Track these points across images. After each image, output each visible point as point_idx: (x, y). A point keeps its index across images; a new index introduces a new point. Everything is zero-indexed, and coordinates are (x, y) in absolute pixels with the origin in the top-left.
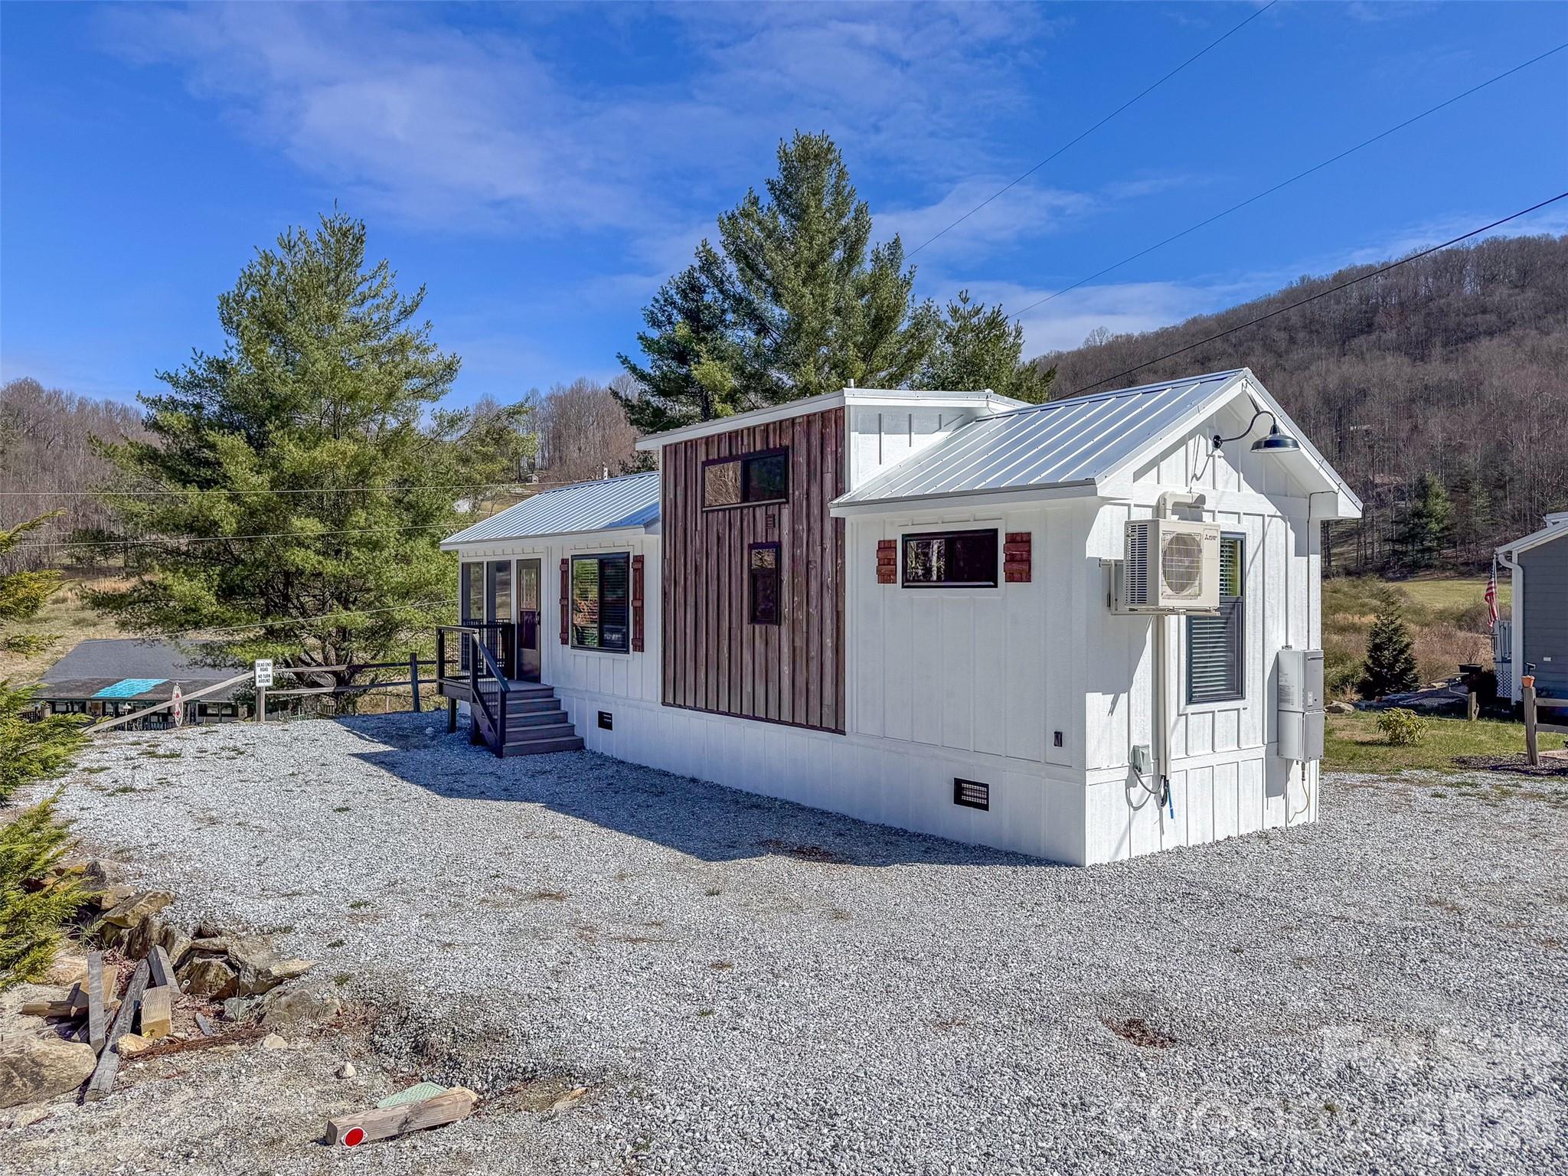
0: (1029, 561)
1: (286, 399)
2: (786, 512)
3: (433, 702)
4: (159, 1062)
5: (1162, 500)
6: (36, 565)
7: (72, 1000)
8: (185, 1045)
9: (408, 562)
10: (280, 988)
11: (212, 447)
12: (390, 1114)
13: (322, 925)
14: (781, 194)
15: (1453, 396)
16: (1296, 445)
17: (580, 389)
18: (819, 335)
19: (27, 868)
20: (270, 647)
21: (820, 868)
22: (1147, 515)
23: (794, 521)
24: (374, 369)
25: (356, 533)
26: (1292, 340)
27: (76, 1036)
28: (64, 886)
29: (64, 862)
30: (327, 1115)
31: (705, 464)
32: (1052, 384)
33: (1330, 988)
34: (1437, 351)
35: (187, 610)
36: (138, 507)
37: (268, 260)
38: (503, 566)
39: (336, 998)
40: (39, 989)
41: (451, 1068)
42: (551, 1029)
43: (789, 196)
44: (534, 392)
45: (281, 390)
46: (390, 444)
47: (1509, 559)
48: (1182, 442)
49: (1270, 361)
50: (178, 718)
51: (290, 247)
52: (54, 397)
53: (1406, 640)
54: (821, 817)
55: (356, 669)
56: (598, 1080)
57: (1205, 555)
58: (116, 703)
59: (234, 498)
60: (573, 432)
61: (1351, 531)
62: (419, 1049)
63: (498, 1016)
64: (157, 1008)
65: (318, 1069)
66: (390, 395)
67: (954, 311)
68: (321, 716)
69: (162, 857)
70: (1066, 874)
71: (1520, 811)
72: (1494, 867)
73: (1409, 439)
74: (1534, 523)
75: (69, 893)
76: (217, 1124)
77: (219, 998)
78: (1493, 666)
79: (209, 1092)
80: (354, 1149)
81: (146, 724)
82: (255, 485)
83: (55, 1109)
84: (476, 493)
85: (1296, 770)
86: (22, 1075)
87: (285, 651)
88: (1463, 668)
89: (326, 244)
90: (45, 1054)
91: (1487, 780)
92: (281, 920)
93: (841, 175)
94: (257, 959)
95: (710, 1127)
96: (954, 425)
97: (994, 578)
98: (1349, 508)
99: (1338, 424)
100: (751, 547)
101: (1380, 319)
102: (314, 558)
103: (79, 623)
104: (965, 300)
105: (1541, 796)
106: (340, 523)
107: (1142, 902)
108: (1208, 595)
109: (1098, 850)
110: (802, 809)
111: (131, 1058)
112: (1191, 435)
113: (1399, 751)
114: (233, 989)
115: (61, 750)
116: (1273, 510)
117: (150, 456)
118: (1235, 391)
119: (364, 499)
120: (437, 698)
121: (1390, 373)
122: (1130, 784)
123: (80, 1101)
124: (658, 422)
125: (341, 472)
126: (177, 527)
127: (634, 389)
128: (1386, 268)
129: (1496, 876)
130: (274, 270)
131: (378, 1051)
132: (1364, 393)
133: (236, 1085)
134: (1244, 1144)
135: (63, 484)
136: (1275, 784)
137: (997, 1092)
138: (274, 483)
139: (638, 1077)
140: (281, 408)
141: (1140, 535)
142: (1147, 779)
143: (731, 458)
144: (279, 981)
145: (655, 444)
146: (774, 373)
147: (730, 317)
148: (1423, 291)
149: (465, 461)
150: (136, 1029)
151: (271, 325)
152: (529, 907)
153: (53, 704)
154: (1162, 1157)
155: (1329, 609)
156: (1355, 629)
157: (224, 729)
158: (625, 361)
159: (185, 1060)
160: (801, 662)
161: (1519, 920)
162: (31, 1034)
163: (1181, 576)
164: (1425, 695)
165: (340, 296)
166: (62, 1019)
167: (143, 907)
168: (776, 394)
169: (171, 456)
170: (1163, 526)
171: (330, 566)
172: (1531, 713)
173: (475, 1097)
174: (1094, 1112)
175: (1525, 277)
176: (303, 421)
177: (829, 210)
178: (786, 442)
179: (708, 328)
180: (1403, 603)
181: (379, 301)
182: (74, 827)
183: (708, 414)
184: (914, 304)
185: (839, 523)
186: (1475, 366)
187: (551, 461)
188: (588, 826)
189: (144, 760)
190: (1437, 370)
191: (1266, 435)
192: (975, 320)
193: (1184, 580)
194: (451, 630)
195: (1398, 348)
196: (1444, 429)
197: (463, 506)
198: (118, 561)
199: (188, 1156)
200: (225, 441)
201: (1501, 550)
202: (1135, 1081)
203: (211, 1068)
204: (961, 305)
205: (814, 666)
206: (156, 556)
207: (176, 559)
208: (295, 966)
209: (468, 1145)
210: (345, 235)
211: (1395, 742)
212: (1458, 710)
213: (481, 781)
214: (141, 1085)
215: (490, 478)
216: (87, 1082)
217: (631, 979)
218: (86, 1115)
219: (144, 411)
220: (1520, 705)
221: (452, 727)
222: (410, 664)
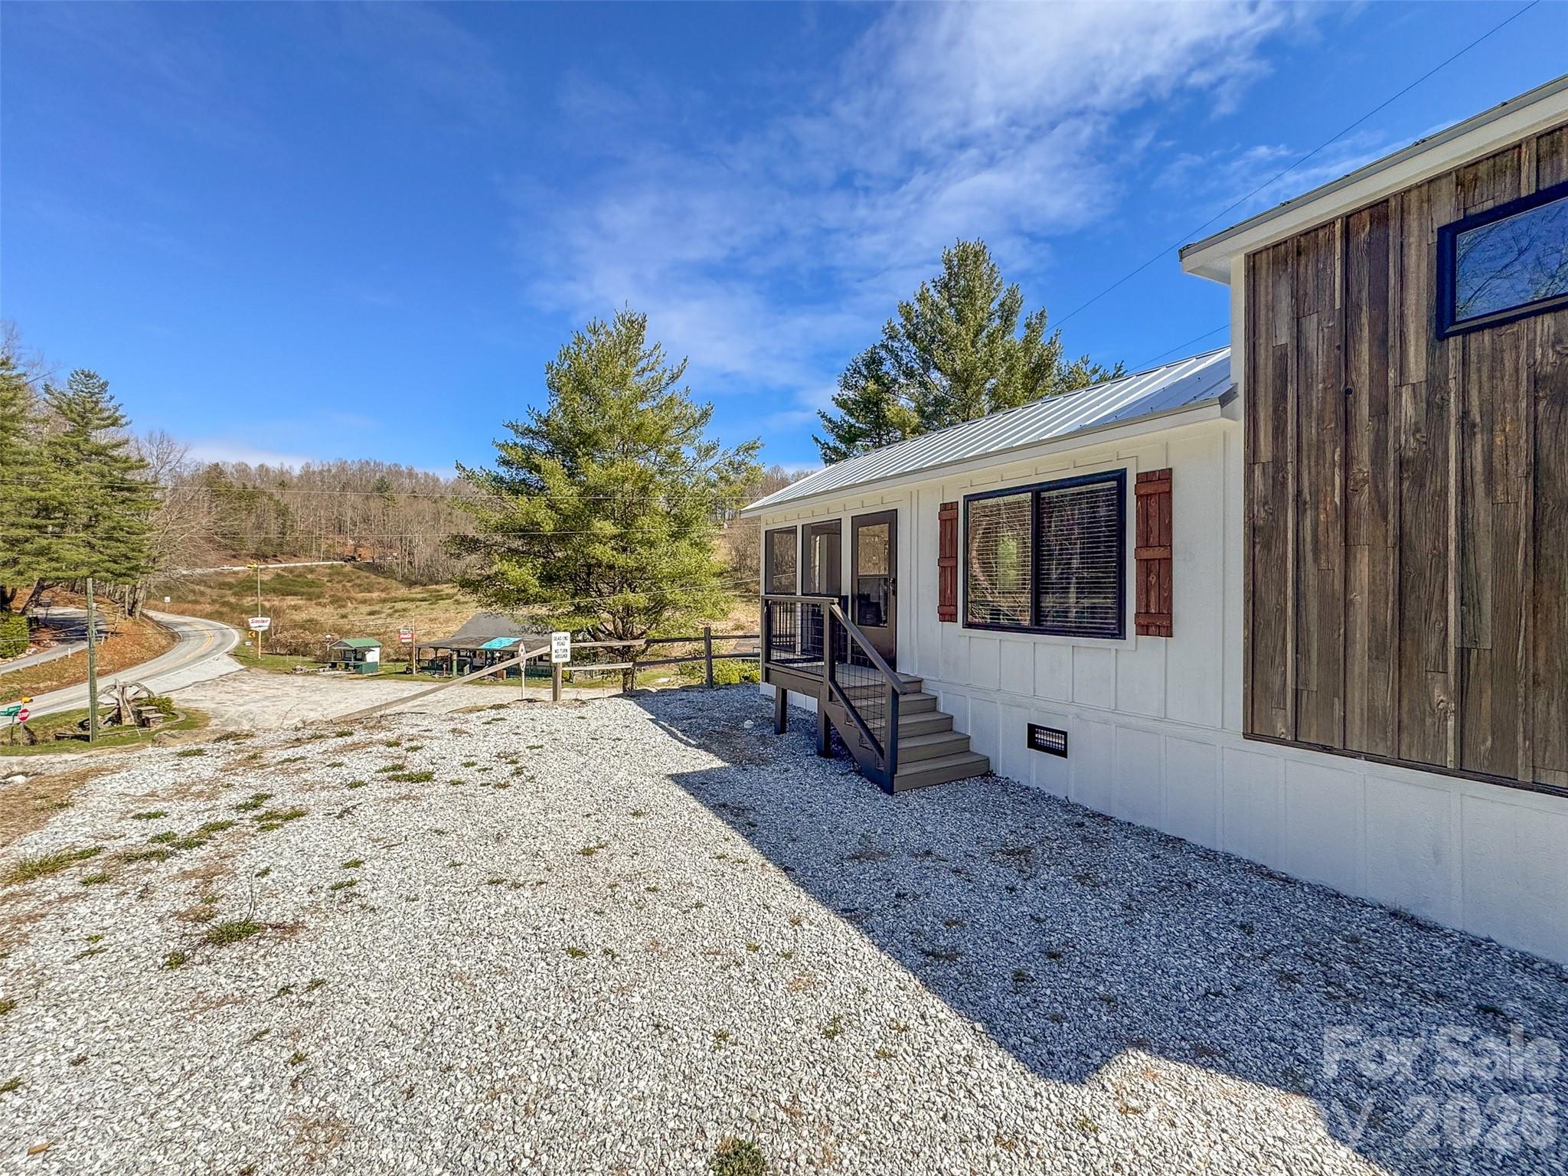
1: (590, 436)
11: (538, 468)
20: (577, 620)
25: (639, 536)
38: (827, 527)
58: (492, 652)
59: (551, 506)
87: (588, 622)
106: (628, 527)
119: (644, 509)
126: (514, 530)
138: (581, 494)
140: (587, 442)
153: (458, 650)
176: (601, 456)
179: (886, 389)
181: (654, 374)
200: (548, 464)
221: (783, 724)
222: (704, 639)
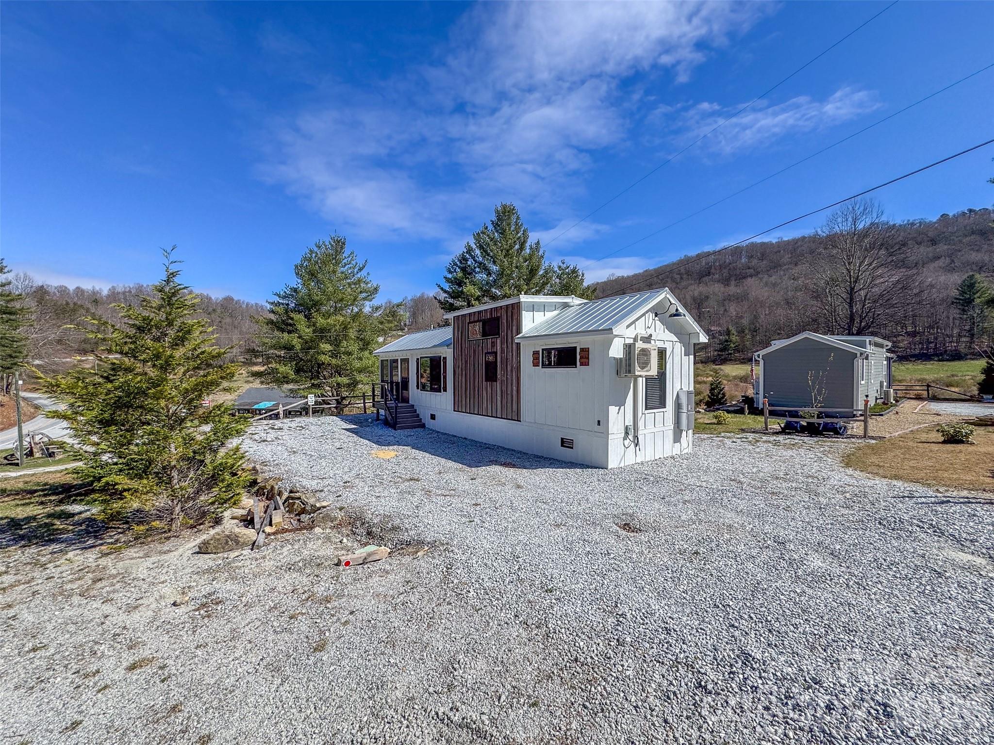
0: (588, 358)
1: (318, 301)
2: (498, 341)
3: (371, 410)
4: (279, 536)
5: (636, 336)
6: (233, 362)
7: (248, 514)
8: (287, 531)
9: (362, 360)
10: (320, 511)
11: (292, 319)
12: (359, 556)
13: (334, 489)
14: (496, 225)
15: (739, 299)
16: (685, 316)
17: (423, 296)
18: (510, 276)
19: (231, 468)
20: (313, 390)
21: (512, 470)
22: (631, 341)
23: (502, 344)
24: (349, 290)
25: (343, 349)
26: (682, 278)
27: (250, 527)
28: (244, 475)
29: (244, 466)
30: (337, 556)
31: (469, 323)
32: (595, 294)
33: (696, 511)
34: (733, 283)
35: (284, 377)
36: (267, 340)
37: (311, 252)
38: (396, 361)
39: (340, 515)
40: (237, 510)
41: (381, 540)
42: (416, 527)
43: (499, 226)
44: (406, 297)
45: (316, 298)
46: (355, 317)
47: (759, 357)
48: (644, 315)
49: (674, 285)
50: (281, 416)
51: (319, 247)
52: (238, 302)
53: (723, 386)
54: (511, 452)
55: (343, 398)
56: (433, 545)
57: (652, 356)
58: (260, 410)
59: (300, 337)
60: (420, 311)
61: (704, 347)
62: (369, 533)
63: (397, 522)
64: (277, 518)
65: (334, 540)
66: (355, 300)
67: (560, 267)
68: (331, 415)
69: (277, 465)
70: (601, 471)
71: (762, 447)
72: (753, 467)
73: (724, 314)
74: (768, 345)
75: (246, 477)
76: (300, 558)
77: (299, 514)
78: (753, 396)
79: (296, 547)
80: (347, 567)
81: (271, 418)
82: (307, 332)
83: (244, 552)
84: (385, 334)
85: (684, 433)
86: (231, 540)
87: (319, 392)
88: (742, 396)
89: (332, 246)
90: (240, 533)
91: (751, 436)
92: (319, 488)
93: (518, 218)
94: (312, 501)
95: (474, 562)
96: (560, 308)
97: (575, 364)
98: (703, 339)
99: (698, 308)
100: (486, 353)
101: (713, 271)
102: (328, 358)
103: (246, 382)
104: (563, 263)
105: (769, 442)
106: (337, 346)
107: (629, 481)
108: (653, 371)
109: (613, 463)
110: (505, 449)
111: (269, 534)
112: (647, 312)
113: (720, 426)
114: (303, 511)
115: (242, 427)
116: (676, 339)
117: (271, 322)
118: (662, 296)
119: (346, 337)
120: (372, 409)
121: (717, 289)
122: (625, 439)
123: (252, 550)
124: (451, 308)
125: (338, 327)
126: (280, 347)
127: (442, 296)
128: (715, 253)
129: (754, 470)
130: (314, 255)
131: (354, 534)
132: (707, 297)
133: (306, 545)
134: (666, 566)
135: (241, 333)
136: (677, 439)
137: (577, 549)
138: (314, 331)
139: (447, 544)
140: (316, 304)
141: (629, 348)
142: (631, 437)
143: (478, 321)
144: (319, 509)
145: (450, 316)
146: (494, 290)
147: (477, 270)
148: (727, 261)
149: (382, 323)
150: (271, 525)
151: (313, 275)
152: (407, 484)
153: (239, 410)
154: (637, 571)
155: (696, 375)
156: (705, 382)
157: (298, 419)
158: (439, 286)
159: (288, 536)
160: (505, 395)
161: (762, 486)
162: (235, 526)
163: (643, 363)
164: (729, 406)
165: (337, 263)
166: (244, 521)
167: (271, 482)
168: (494, 298)
169: (278, 322)
170: (637, 345)
171: (334, 361)
172: (767, 412)
173: (389, 550)
174: (612, 556)
175: (763, 257)
176: (324, 309)
177: (513, 231)
178: (499, 315)
179: (470, 274)
180: (721, 373)
181: (351, 265)
182: (247, 454)
183: (469, 305)
184: (545, 264)
185: (518, 344)
186: (746, 288)
187: (412, 322)
188: (427, 455)
189: (270, 431)
190: (733, 289)
191: (674, 312)
192: (567, 270)
193: (645, 365)
194: (377, 384)
195: (719, 281)
196: (736, 310)
197: (381, 339)
198: (260, 360)
199: (290, 568)
200: (297, 317)
201: (756, 354)
202: (627, 545)
203: (297, 538)
204: (562, 265)
205: (509, 397)
206: (273, 358)
207: (280, 359)
208: (324, 504)
209: (388, 567)
210: (339, 242)
211: (719, 423)
212: (741, 411)
213: (388, 438)
214: (272, 544)
215: (390, 329)
216: (254, 543)
217: (444, 509)
218: (256, 554)
219: (269, 306)
220: (762, 409)
221: (378, 419)
222: (362, 396)
